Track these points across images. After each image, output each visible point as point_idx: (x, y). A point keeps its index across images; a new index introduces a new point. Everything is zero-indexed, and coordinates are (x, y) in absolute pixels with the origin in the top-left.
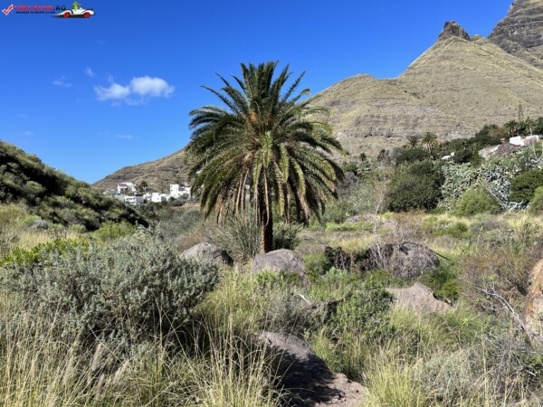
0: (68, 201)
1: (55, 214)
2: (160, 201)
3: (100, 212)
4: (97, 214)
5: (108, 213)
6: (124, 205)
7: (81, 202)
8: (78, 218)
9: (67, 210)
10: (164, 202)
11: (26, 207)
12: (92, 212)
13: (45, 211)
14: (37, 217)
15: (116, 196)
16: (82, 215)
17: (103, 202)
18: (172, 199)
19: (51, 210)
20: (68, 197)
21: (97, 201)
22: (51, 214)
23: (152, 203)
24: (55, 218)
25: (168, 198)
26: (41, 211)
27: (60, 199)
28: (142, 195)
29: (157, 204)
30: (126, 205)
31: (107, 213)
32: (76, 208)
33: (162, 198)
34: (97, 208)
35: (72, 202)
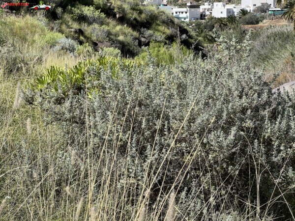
0: (97, 13)
1: (81, 32)
2: (224, 15)
3: (139, 31)
4: (136, 34)
5: (150, 32)
6: (172, 22)
7: (114, 16)
8: (111, 39)
9: (96, 26)
10: (231, 18)
11: (45, 20)
12: (129, 30)
13: (68, 27)
14: (60, 35)
15: (162, 8)
16: (116, 35)
17: (143, 16)
18: (244, 12)
19: (76, 26)
20: (97, 8)
21: (135, 15)
22: (76, 32)
23: (212, 18)
24: (82, 38)
25: (236, 11)
26: (64, 27)
27: (87, 11)
28: (198, 7)
29: (220, 20)
30: (176, 21)
31: (148, 32)
32: (108, 24)
33: (229, 11)
34: (136, 25)
35: (103, 15)
